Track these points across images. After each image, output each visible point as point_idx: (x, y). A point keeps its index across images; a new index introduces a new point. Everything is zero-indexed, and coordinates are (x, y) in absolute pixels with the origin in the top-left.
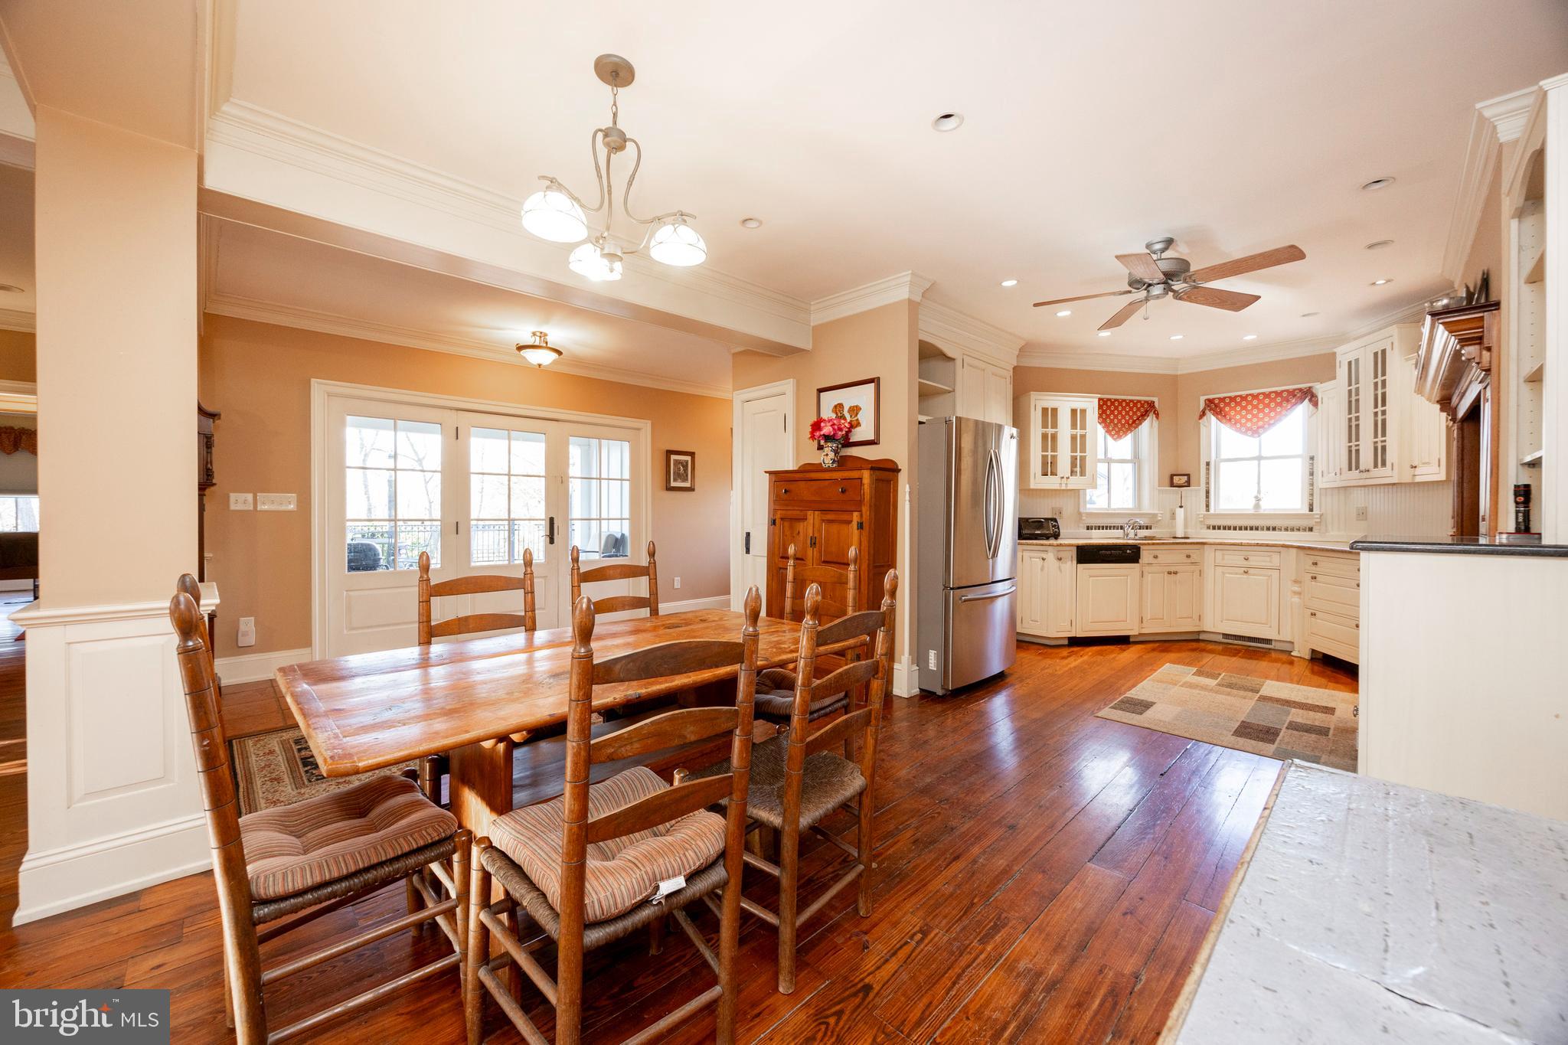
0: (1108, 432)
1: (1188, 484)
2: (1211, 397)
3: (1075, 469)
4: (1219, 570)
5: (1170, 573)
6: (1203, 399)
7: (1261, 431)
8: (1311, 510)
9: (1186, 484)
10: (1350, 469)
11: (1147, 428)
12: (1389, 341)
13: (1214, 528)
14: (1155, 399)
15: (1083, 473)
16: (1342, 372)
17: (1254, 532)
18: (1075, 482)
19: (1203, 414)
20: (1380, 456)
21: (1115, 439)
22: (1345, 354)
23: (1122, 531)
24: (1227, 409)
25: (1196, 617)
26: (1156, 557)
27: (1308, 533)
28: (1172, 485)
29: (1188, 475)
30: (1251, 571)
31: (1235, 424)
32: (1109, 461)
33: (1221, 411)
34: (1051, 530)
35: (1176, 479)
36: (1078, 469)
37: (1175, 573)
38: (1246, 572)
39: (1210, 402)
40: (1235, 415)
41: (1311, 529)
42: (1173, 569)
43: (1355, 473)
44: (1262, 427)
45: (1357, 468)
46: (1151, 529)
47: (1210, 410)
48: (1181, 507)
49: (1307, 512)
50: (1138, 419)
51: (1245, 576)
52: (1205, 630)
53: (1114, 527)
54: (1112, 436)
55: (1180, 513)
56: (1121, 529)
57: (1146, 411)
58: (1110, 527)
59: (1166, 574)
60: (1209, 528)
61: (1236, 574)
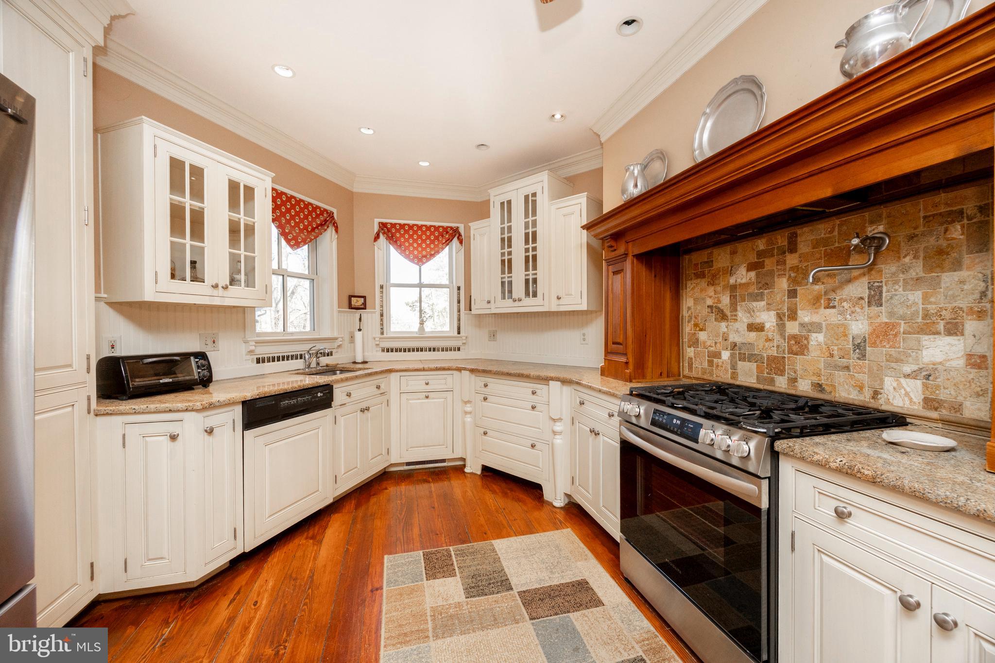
0: (283, 234)
1: (364, 307)
2: (384, 221)
3: (237, 277)
4: (404, 396)
5: (362, 411)
6: (377, 221)
7: (424, 260)
8: (459, 333)
9: (363, 306)
10: (504, 298)
11: (329, 240)
12: (540, 185)
13: (388, 351)
14: (335, 211)
15: (250, 283)
16: (495, 211)
17: (420, 353)
18: (237, 296)
19: (377, 237)
20: (531, 287)
21: (292, 246)
22: (496, 197)
23: (303, 360)
24: (398, 235)
25: (384, 452)
26: (349, 395)
27: (457, 352)
28: (351, 307)
29: (364, 297)
30: (431, 395)
31: (405, 250)
32: (284, 274)
33: (392, 236)
34: (196, 373)
35: (354, 300)
36: (242, 277)
37: (368, 409)
38: (427, 397)
39: (383, 226)
40: (404, 242)
41: (459, 349)
42: (364, 406)
43: (508, 302)
44: (425, 256)
45: (510, 297)
46: (332, 355)
47: (384, 233)
48: (360, 330)
49: (456, 334)
50: (317, 227)
51: (427, 400)
52: (393, 462)
53: (292, 356)
54: (288, 241)
55: (358, 335)
56: (301, 358)
57: (326, 221)
58: (288, 357)
59: (359, 411)
60: (383, 351)
61: (419, 399)
